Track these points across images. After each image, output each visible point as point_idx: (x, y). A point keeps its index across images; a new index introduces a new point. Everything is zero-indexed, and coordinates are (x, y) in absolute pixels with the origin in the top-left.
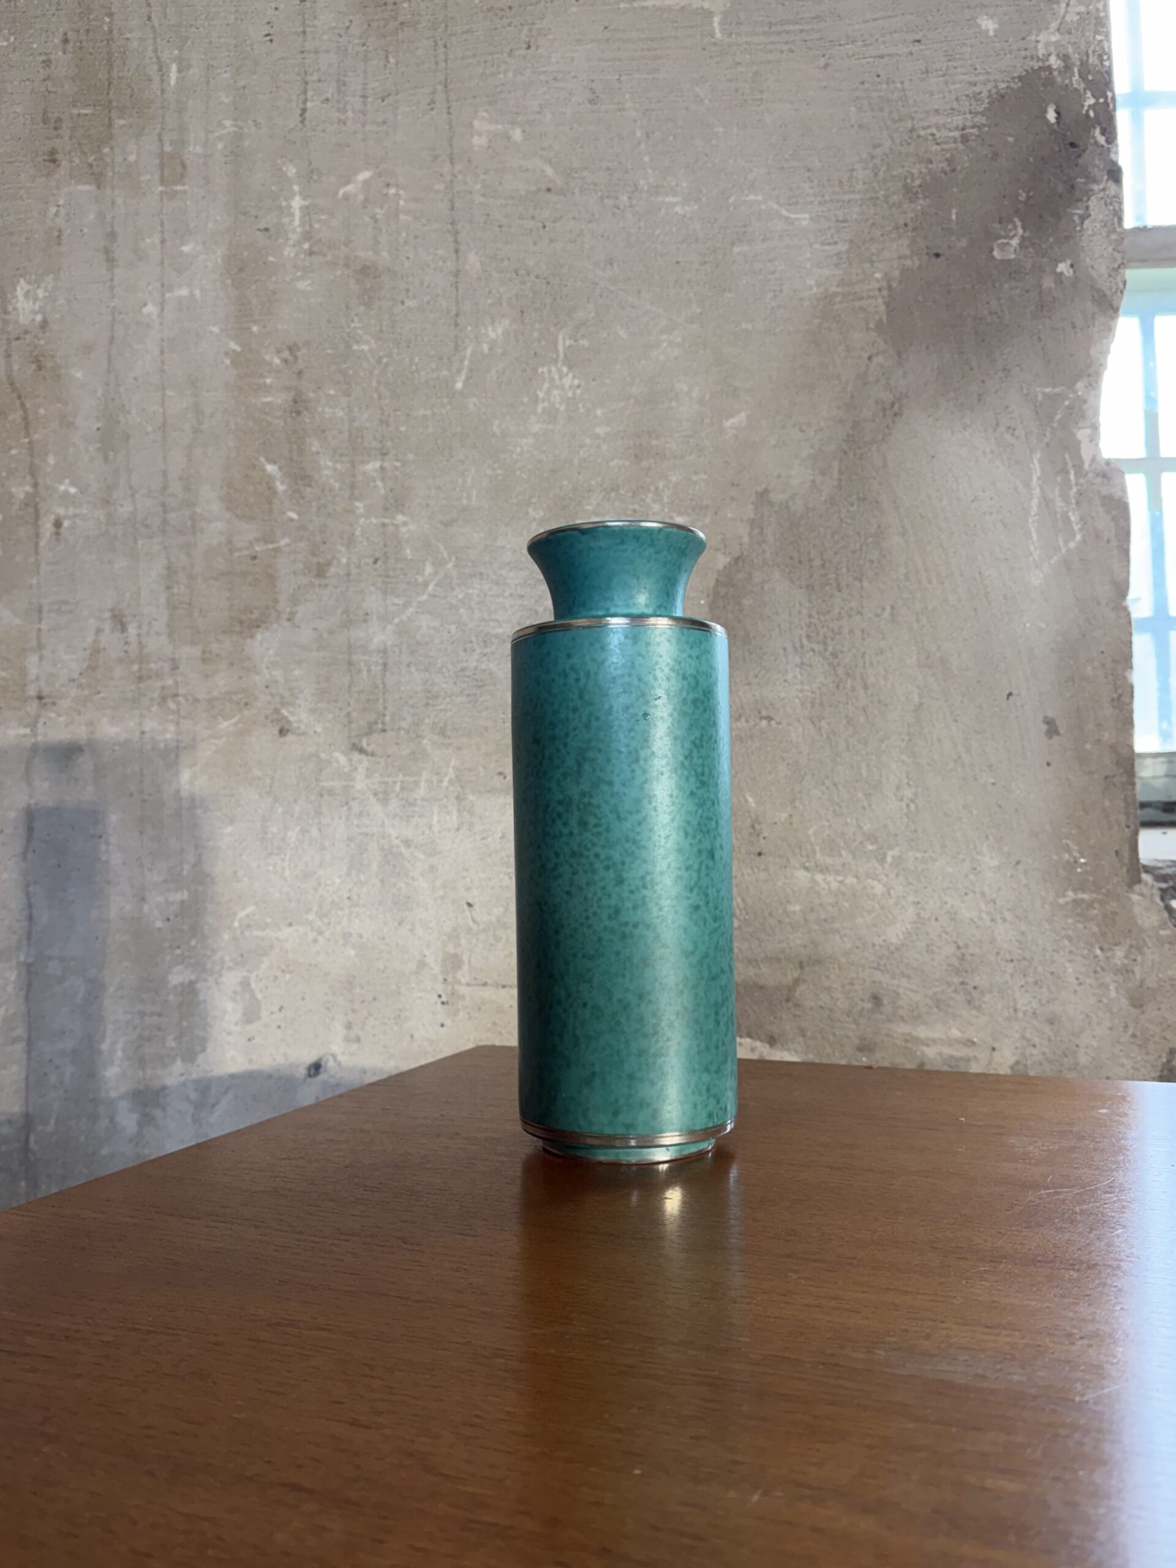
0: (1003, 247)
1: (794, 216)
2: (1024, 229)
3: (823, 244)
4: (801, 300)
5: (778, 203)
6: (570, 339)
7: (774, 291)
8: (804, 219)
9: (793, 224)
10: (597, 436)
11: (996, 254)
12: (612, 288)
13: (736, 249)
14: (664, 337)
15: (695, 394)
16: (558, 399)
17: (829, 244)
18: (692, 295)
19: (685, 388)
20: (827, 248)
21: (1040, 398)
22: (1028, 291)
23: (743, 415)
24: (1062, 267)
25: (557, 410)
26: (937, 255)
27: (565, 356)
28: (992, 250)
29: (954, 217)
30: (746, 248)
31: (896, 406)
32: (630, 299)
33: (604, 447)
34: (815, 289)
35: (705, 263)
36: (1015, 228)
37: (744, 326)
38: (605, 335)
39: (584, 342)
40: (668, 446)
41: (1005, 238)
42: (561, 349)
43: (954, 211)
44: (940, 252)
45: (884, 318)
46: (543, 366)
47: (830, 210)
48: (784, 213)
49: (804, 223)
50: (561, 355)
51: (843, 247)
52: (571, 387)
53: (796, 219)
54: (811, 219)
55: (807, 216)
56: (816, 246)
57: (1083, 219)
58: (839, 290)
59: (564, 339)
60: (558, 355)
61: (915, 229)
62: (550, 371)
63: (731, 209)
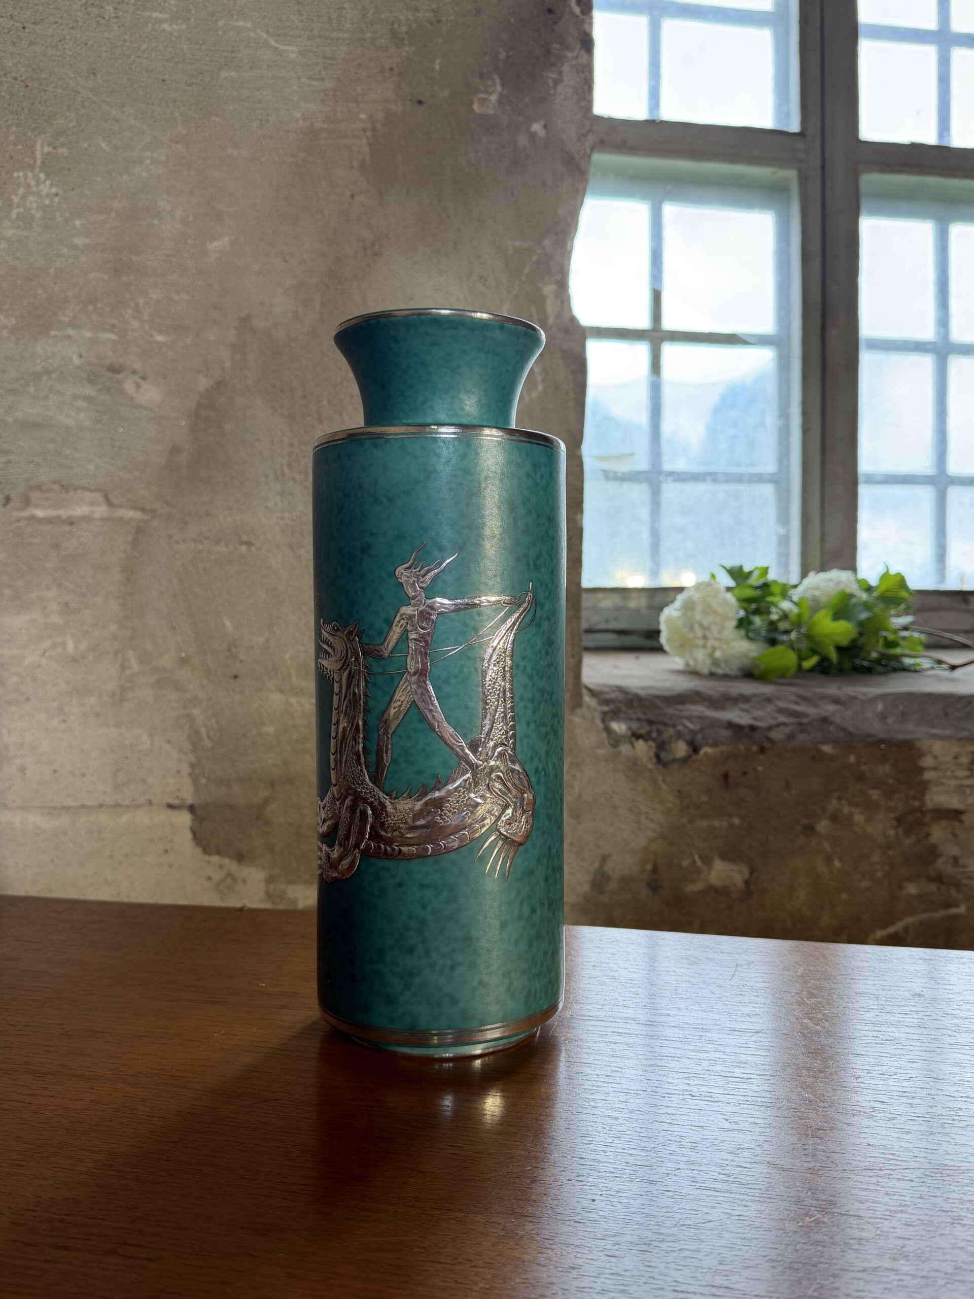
0: (483, 102)
1: (282, 47)
2: (503, 85)
3: (310, 78)
4: (288, 132)
5: (267, 32)
6: (49, 145)
7: (262, 121)
8: (292, 52)
9: (281, 55)
10: (75, 247)
11: (476, 107)
12: (95, 99)
13: (224, 74)
14: (147, 154)
15: (178, 214)
16: (34, 205)
17: (317, 80)
18: (177, 114)
19: (168, 207)
20: (314, 83)
21: (511, 250)
22: (504, 147)
23: (226, 239)
24: (536, 127)
25: (33, 217)
26: (420, 102)
27: (43, 162)
28: (471, 103)
29: (437, 67)
30: (234, 74)
31: (377, 247)
32: (114, 112)
33: (83, 259)
34: (301, 123)
35: (192, 84)
36: (494, 84)
37: (230, 152)
38: (86, 145)
39: (64, 151)
40: (149, 262)
41: (486, 92)
42: (38, 155)
43: (438, 61)
44: (424, 99)
45: (368, 158)
46: (19, 171)
47: (318, 46)
48: (273, 43)
49: (293, 55)
50: (39, 162)
51: (329, 84)
52: (48, 195)
53: (285, 51)
54: (300, 52)
55: (295, 49)
56: (303, 80)
57: (556, 82)
58: (325, 126)
59: (42, 144)
60: (35, 161)
61: (400, 74)
62: (26, 177)
63: (220, 33)
